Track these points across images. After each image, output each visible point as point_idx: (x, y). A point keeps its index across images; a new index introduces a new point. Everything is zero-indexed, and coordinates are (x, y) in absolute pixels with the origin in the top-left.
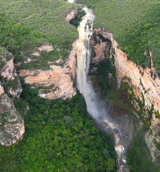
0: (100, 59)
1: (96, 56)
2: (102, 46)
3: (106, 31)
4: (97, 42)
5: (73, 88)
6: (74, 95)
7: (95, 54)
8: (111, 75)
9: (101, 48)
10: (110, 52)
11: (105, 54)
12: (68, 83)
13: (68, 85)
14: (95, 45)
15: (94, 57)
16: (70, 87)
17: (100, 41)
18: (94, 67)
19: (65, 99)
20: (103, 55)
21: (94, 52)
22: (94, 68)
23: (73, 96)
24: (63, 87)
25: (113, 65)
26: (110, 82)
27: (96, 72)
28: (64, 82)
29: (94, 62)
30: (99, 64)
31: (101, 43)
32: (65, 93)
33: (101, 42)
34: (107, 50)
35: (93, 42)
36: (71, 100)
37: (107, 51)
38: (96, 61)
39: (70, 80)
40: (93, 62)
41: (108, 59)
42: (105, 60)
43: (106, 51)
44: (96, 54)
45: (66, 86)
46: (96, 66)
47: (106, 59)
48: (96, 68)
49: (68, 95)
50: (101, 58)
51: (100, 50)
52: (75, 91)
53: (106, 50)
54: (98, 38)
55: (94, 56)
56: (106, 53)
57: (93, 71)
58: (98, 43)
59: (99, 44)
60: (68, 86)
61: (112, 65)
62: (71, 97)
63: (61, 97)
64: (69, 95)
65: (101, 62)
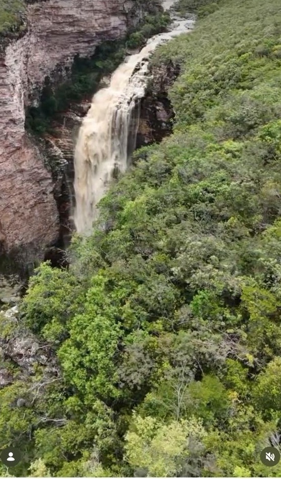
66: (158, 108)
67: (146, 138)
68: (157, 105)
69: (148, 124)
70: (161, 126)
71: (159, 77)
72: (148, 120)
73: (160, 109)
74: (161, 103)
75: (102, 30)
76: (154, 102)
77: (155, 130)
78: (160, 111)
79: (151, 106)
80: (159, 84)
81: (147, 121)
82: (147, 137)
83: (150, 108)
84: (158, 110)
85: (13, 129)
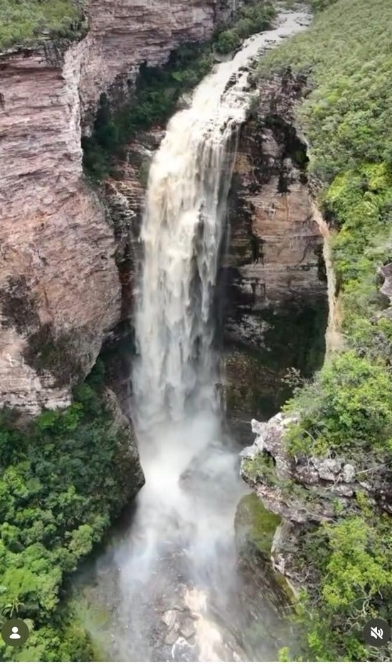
0: (288, 280)
1: (262, 256)
2: (297, 205)
4: (264, 172)
5: (30, 369)
6: (51, 406)
7: (256, 242)
9: (297, 222)
11: (321, 265)
14: (255, 190)
15: (248, 262)
16: (9, 358)
17: (286, 169)
18: (250, 312)
20: (307, 268)
21: (249, 228)
22: (251, 321)
29: (254, 286)
30: (283, 307)
31: (293, 188)
33: (292, 181)
35: (245, 167)
38: (263, 285)
40: (250, 286)
44: (266, 250)
46: (264, 315)
48: (264, 324)
49: (6, 394)
50: (294, 278)
51: (291, 230)
52: (56, 388)
55: (248, 256)
57: (244, 332)
58: (276, 181)
59: (283, 188)
62: (35, 410)
64: (14, 396)
65: (293, 299)
66: (264, 137)
67: (245, 179)
68: (263, 132)
69: (249, 159)
70: (268, 162)
71: (269, 93)
72: (250, 155)
73: (267, 139)
74: (269, 131)
75: (179, 27)
76: (259, 128)
77: (258, 168)
78: (268, 142)
79: (255, 134)
80: (269, 104)
81: (248, 156)
82: (247, 178)
83: (253, 137)
84: (265, 140)
85: (67, 167)
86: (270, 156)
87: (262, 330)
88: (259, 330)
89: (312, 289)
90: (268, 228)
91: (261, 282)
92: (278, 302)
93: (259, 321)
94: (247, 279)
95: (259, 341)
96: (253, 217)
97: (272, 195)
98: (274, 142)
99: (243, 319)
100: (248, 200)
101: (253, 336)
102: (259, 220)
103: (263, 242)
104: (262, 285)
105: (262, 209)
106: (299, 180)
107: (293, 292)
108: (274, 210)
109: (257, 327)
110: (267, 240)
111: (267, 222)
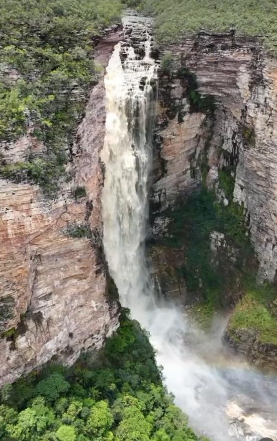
0: (177, 185)
1: (166, 171)
2: (187, 129)
3: (219, 45)
4: (172, 112)
5: (106, 306)
6: (109, 334)
7: (163, 163)
8: (222, 236)
9: (185, 142)
10: (207, 160)
11: (192, 168)
12: (84, 284)
13: (84, 293)
14: (165, 125)
15: (159, 179)
16: (94, 304)
17: (183, 106)
18: (158, 215)
19: (71, 361)
20: (185, 173)
21: (159, 154)
22: (159, 221)
23: (105, 339)
24: (61, 307)
25: (226, 202)
26: (214, 263)
27: (167, 235)
28: (65, 280)
29: (160, 196)
30: (176, 203)
31: (185, 118)
32: (71, 335)
33: (185, 113)
34: (198, 150)
35: (158, 110)
36: (101, 358)
37: (199, 155)
38: (165, 193)
39: (95, 268)
40: (157, 197)
41: (202, 186)
42: (194, 189)
43: (197, 155)
44: (168, 166)
45: (72, 300)
46: (167, 214)
47: (195, 186)
48: (167, 220)
49: (85, 340)
50: (180, 182)
51: (181, 148)
52: (115, 315)
53: (195, 153)
54: (177, 89)
55: (160, 174)
56: (195, 164)
57: (155, 231)
58: (177, 116)
59: (181, 121)
60: (82, 301)
61: (222, 203)
62: (99, 344)
63: (55, 358)
64: (90, 339)
65: (181, 196)
86: (175, 99)
87: (166, 225)
88: (163, 226)
89: (189, 185)
90: (169, 150)
91: (163, 191)
92: (174, 201)
93: (164, 219)
94: (156, 192)
95: (164, 233)
96: (162, 146)
97: (174, 126)
98: (181, 87)
99: (155, 222)
100: (158, 134)
101: (160, 231)
102: (165, 147)
103: (167, 161)
104: (163, 193)
105: (167, 138)
106: (189, 112)
107: (180, 191)
108: (174, 137)
109: (163, 224)
110: (169, 159)
111: (170, 146)
